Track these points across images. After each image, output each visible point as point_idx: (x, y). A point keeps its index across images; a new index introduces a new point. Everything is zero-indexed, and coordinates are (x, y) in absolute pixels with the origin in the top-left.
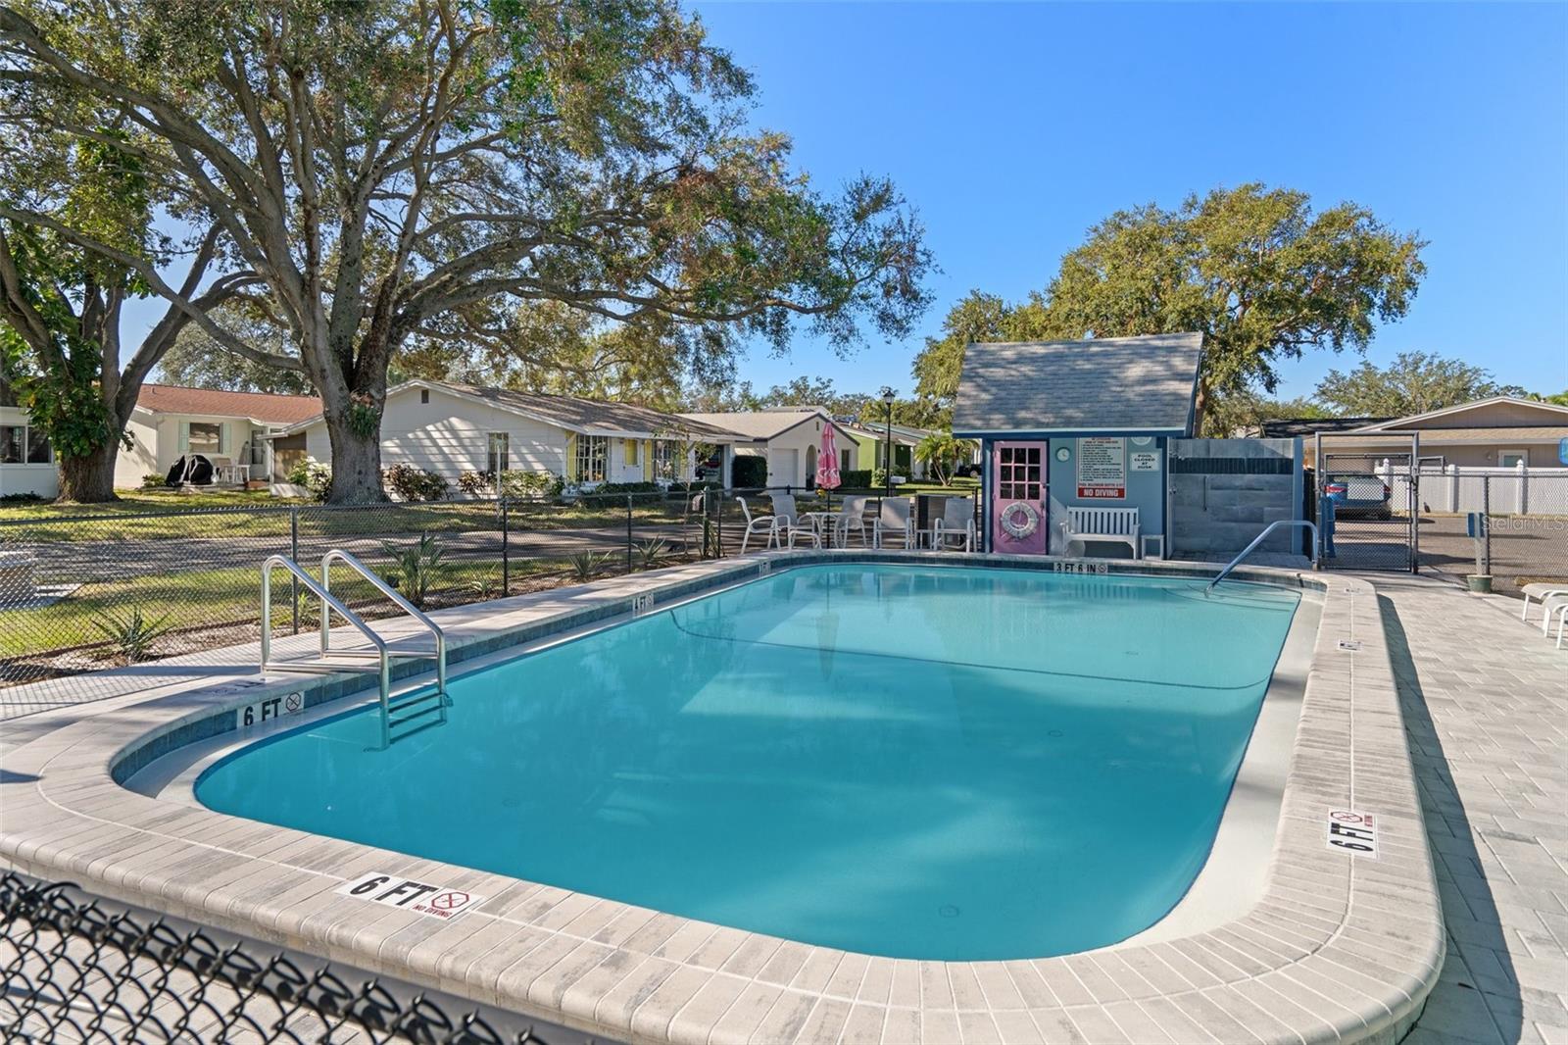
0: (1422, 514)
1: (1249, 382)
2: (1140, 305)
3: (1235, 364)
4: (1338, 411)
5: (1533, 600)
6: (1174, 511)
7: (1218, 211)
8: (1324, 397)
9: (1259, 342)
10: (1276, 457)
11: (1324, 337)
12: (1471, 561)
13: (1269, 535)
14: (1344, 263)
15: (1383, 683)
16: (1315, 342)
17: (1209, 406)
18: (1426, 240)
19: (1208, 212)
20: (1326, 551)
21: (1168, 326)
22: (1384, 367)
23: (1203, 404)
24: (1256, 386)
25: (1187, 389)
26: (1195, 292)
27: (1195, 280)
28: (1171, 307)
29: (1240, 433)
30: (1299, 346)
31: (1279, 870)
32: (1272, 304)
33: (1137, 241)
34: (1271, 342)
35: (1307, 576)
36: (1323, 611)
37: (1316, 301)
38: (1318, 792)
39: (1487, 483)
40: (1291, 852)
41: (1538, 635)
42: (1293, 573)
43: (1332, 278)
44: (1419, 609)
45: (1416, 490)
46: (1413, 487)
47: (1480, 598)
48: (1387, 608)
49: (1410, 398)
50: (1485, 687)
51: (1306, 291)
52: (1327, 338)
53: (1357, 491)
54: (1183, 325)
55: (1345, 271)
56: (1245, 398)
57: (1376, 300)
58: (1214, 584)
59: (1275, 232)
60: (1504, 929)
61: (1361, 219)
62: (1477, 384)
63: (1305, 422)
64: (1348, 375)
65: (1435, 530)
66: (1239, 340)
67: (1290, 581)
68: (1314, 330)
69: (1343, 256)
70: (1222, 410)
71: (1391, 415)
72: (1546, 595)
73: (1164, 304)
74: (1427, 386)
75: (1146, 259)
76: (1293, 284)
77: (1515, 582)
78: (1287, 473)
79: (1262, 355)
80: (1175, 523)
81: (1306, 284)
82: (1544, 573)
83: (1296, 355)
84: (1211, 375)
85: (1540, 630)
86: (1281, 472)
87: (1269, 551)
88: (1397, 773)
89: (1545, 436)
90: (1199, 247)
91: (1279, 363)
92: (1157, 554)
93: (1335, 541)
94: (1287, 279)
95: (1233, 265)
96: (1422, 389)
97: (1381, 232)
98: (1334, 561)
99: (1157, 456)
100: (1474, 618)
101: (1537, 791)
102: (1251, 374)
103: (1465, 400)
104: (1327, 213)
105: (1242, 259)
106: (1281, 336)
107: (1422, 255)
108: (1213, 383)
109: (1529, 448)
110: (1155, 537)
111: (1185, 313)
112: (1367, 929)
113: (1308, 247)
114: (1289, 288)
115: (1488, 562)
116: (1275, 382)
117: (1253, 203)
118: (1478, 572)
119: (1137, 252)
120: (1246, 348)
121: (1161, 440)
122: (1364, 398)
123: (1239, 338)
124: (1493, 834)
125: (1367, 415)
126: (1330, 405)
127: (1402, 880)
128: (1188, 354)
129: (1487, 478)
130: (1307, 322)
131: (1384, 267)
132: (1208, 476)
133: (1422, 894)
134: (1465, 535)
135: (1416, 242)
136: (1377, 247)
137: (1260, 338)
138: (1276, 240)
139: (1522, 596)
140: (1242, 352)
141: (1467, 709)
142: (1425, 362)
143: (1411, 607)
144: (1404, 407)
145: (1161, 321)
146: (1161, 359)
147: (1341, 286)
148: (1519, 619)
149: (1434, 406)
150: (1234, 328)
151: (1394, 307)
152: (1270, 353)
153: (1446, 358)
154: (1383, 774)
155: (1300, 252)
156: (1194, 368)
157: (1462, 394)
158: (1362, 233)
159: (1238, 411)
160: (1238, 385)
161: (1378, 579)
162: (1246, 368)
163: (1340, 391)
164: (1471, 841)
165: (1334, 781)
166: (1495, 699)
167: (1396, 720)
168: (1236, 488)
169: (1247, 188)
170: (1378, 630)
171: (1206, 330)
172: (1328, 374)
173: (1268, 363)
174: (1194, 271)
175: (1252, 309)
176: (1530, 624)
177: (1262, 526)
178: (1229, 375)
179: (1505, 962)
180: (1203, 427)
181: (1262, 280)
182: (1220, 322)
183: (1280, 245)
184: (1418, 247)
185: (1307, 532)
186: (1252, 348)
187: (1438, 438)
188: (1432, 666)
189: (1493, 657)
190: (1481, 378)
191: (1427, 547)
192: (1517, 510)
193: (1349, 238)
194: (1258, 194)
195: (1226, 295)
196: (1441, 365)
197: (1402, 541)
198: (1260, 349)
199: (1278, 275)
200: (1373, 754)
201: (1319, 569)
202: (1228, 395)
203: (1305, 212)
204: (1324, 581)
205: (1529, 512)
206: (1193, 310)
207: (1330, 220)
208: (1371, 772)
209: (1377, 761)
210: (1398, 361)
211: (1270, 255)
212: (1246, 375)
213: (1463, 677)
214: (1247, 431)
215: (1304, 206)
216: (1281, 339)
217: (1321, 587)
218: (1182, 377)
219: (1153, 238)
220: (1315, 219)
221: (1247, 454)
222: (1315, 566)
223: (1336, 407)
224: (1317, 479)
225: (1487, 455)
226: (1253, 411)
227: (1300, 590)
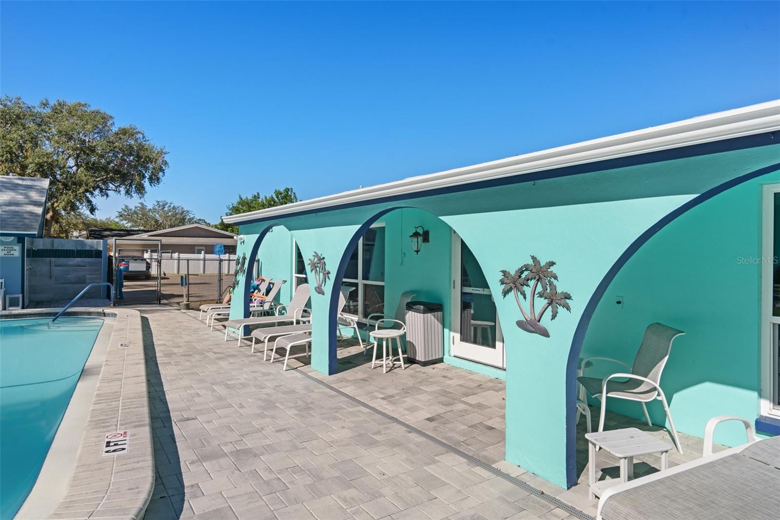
0: (163, 276)
1: (80, 207)
2: (9, 156)
3: (71, 197)
4: (128, 225)
5: (204, 311)
6: (30, 280)
7: (62, 112)
8: (121, 218)
9: (86, 188)
10: (92, 249)
11: (121, 189)
12: (182, 296)
13: (88, 290)
14: (131, 155)
15: (140, 361)
16: (116, 191)
17: (56, 218)
18: (168, 151)
19: (55, 111)
20: (118, 297)
21: (29, 171)
22: (149, 206)
23: (52, 217)
24: (84, 210)
25: (39, 210)
26: (47, 154)
27: (47, 147)
28: (31, 160)
29: (76, 234)
30: (108, 191)
31: (75, 479)
32: (92, 168)
33: (7, 117)
34: (93, 188)
35: (107, 310)
36: (114, 328)
37: (116, 170)
38: (101, 427)
39: (188, 263)
40: (83, 465)
41: (205, 326)
42: (100, 310)
43: (125, 160)
44: (159, 321)
45: (160, 266)
46: (159, 265)
47: (185, 313)
48: (145, 322)
49: (161, 221)
50: (184, 353)
51: (112, 165)
52: (122, 189)
53: (134, 267)
54: (39, 171)
55: (132, 158)
56: (79, 215)
57: (146, 175)
58: (54, 320)
59: (95, 131)
60: (181, 463)
61: (139, 135)
62: (188, 217)
63: (111, 230)
64: (133, 209)
65: (170, 282)
66: (74, 185)
67: (99, 314)
68: (116, 185)
69: (130, 150)
70: (64, 221)
71: (153, 229)
72: (208, 309)
73: (26, 158)
74: (168, 216)
75: (14, 129)
76: (105, 160)
77: (198, 304)
78: (98, 258)
79: (88, 194)
80: (30, 286)
81: (111, 162)
82: (209, 299)
83: (105, 196)
84: (57, 202)
85: (206, 323)
86: (96, 257)
87: (88, 298)
88: (141, 405)
89: (211, 242)
90: (50, 129)
91: (97, 199)
92: (17, 305)
93: (123, 290)
94: (102, 156)
95: (71, 143)
96: (166, 217)
97: (148, 143)
98: (122, 300)
99: (18, 248)
100: (182, 322)
101: (199, 395)
102: (82, 204)
103: (184, 224)
104: (123, 128)
105: (77, 141)
106: (98, 185)
107: (167, 158)
108: (58, 206)
109: (205, 246)
110: (16, 296)
111: (40, 165)
112: (119, 492)
113: (113, 143)
114: (103, 161)
115: (188, 296)
116: (95, 209)
117: (83, 113)
118: (184, 301)
119: (7, 124)
120: (79, 190)
121: (20, 239)
122: (140, 220)
123: (74, 183)
124: (181, 420)
125: (142, 228)
126: (124, 222)
127: (136, 460)
128: (40, 191)
129: (188, 260)
130: (112, 180)
131: (150, 160)
132: (53, 259)
133: (146, 462)
134: (179, 284)
135: (163, 151)
136: (147, 149)
137: (87, 185)
138: (96, 135)
139: (200, 310)
140: (76, 192)
141: (175, 365)
142: (167, 206)
143: (156, 320)
144: (158, 226)
145: (24, 167)
146: (21, 191)
147: (129, 164)
148: (199, 320)
149: (171, 226)
150: (72, 177)
151: (155, 179)
152: (92, 194)
153: (176, 205)
154: (134, 408)
155: (109, 144)
156: (43, 199)
157: (182, 221)
158: (139, 141)
159: (75, 222)
160: (74, 208)
161: (143, 308)
162: (78, 200)
163: (129, 216)
164: (171, 427)
165: (110, 418)
166: (186, 358)
167: (143, 379)
168: (70, 266)
169: (80, 104)
170: (140, 334)
171: (55, 177)
172: (124, 207)
173: (91, 199)
174: (47, 142)
175: (82, 169)
176: (202, 322)
177: (85, 285)
178: (68, 203)
179: (180, 478)
180: (52, 230)
181: (88, 155)
182: (63, 173)
183: (98, 138)
184: (165, 153)
185: (109, 288)
186: (82, 190)
187: (172, 241)
188: (162, 348)
189: (187, 339)
190: (190, 215)
191: (165, 290)
192: (202, 272)
193: (133, 143)
194: (86, 109)
195: (67, 159)
196: (174, 208)
197: (154, 289)
198: (87, 191)
199: (97, 154)
200: (131, 399)
201: (114, 305)
202: (68, 213)
203: (111, 125)
204: (116, 312)
205: (206, 273)
206: (45, 164)
207: (124, 132)
208: (129, 408)
209: (132, 402)
210: (156, 204)
211: (93, 143)
212: (78, 204)
213: (175, 350)
214: (80, 233)
215: (111, 122)
216: (98, 187)
217: (115, 315)
218: (36, 204)
219: (18, 117)
220: (117, 130)
221: (76, 248)
222: (112, 304)
223: (127, 223)
224: (114, 261)
225: (191, 249)
226: (83, 223)
227: (103, 318)
